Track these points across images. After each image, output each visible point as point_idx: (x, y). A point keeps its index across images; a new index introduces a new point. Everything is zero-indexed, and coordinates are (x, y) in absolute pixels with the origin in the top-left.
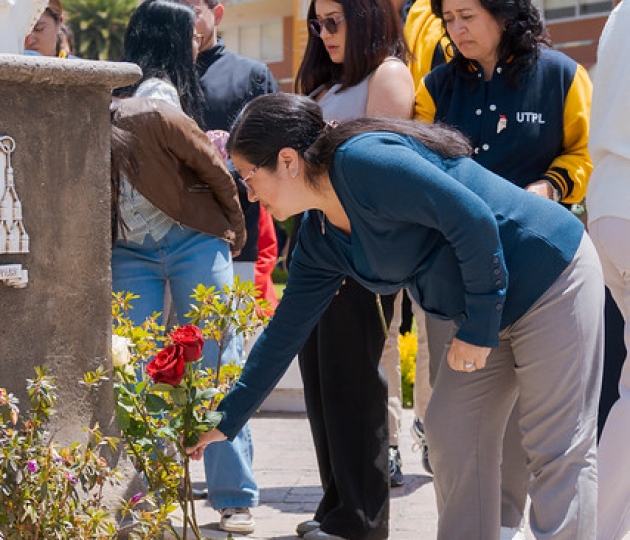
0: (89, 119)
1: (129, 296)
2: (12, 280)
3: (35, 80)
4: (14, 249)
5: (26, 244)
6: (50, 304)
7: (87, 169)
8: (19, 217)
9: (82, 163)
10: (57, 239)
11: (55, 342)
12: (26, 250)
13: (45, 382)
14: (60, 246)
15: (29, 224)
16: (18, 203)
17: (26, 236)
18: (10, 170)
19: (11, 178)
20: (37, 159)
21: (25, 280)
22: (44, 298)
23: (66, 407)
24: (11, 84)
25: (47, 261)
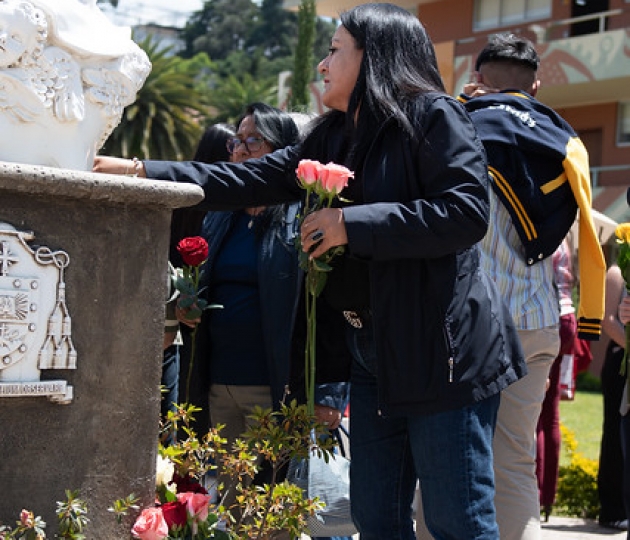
0: (148, 238)
1: (192, 408)
2: (56, 396)
3: (93, 197)
4: (60, 365)
5: (73, 359)
6: (95, 421)
7: (143, 287)
8: (68, 333)
9: (137, 281)
10: (107, 356)
11: (97, 460)
12: (73, 366)
13: (76, 506)
14: (109, 363)
15: (79, 339)
16: (68, 319)
17: (74, 352)
18: (63, 285)
19: (62, 293)
20: (91, 275)
21: (70, 396)
22: (89, 415)
23: (103, 527)
24: (70, 199)
25: (95, 378)
